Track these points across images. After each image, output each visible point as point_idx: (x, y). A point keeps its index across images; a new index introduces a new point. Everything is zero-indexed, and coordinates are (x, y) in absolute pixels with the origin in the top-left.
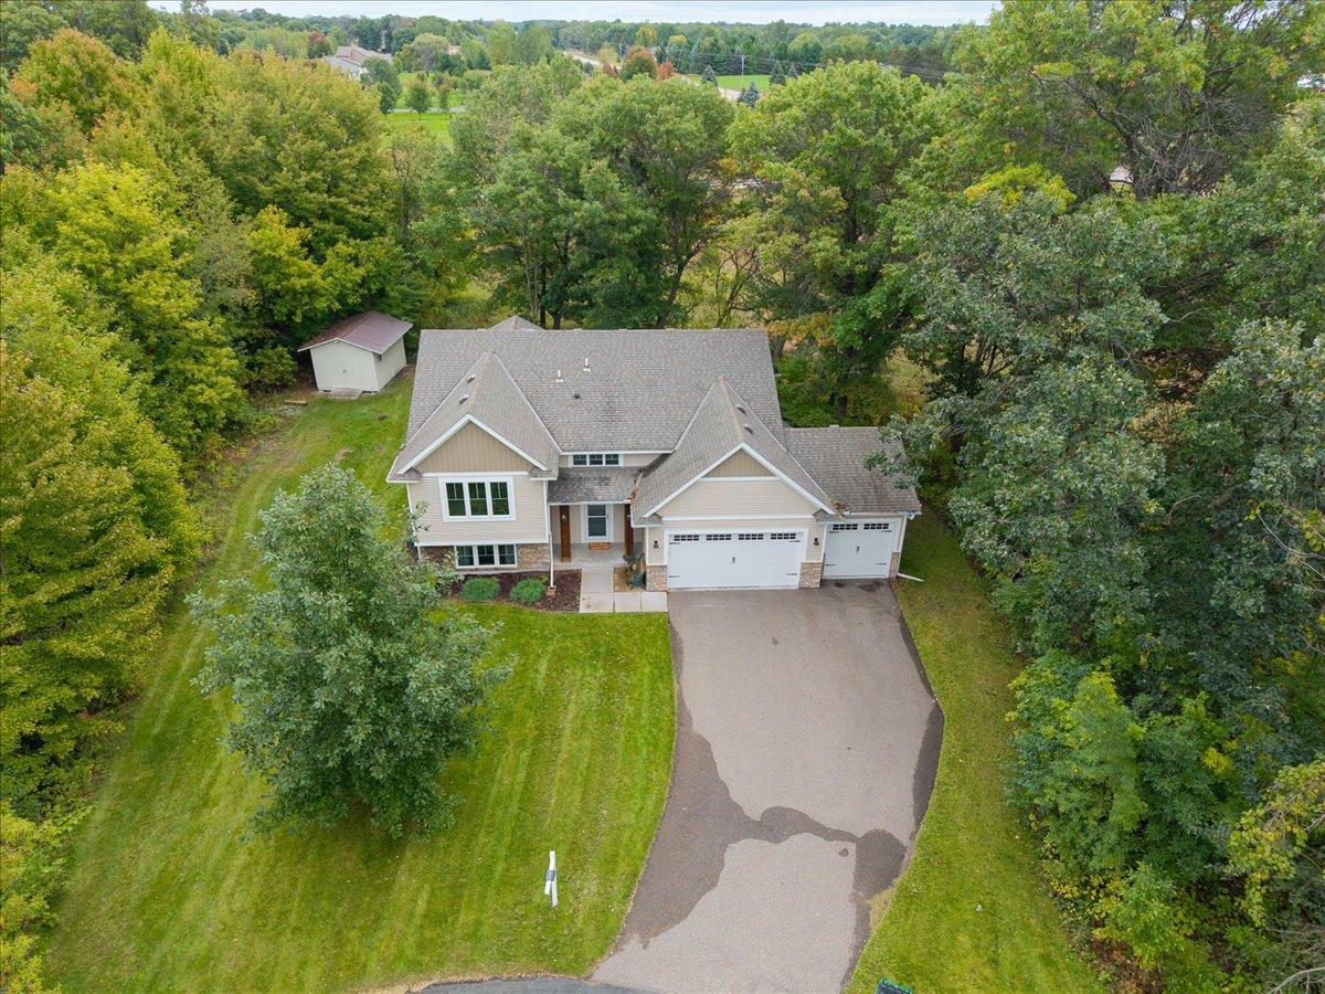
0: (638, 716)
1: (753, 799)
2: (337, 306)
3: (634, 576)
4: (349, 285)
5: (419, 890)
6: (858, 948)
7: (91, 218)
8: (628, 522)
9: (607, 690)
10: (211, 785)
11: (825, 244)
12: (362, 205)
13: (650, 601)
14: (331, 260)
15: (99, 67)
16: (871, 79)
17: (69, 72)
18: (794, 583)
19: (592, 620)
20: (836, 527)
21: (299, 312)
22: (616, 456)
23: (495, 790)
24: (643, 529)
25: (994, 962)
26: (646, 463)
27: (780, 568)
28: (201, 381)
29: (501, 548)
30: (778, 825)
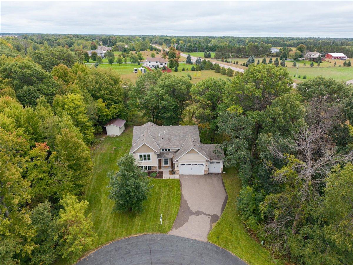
0: (174, 196)
1: (194, 209)
2: (112, 118)
3: (173, 172)
4: (114, 113)
5: (139, 222)
6: (210, 231)
7: (71, 105)
8: (172, 162)
9: (168, 192)
10: (101, 207)
11: (208, 112)
12: (117, 97)
13: (176, 177)
14: (111, 109)
15: (67, 71)
16: (216, 82)
17: (61, 73)
18: (203, 173)
19: (166, 180)
20: (210, 163)
21: (104, 119)
22: (170, 149)
23: (150, 208)
24: (175, 163)
25: (232, 233)
26: (175, 151)
27: (200, 171)
28: (88, 134)
29: (148, 167)
30: (198, 213)
